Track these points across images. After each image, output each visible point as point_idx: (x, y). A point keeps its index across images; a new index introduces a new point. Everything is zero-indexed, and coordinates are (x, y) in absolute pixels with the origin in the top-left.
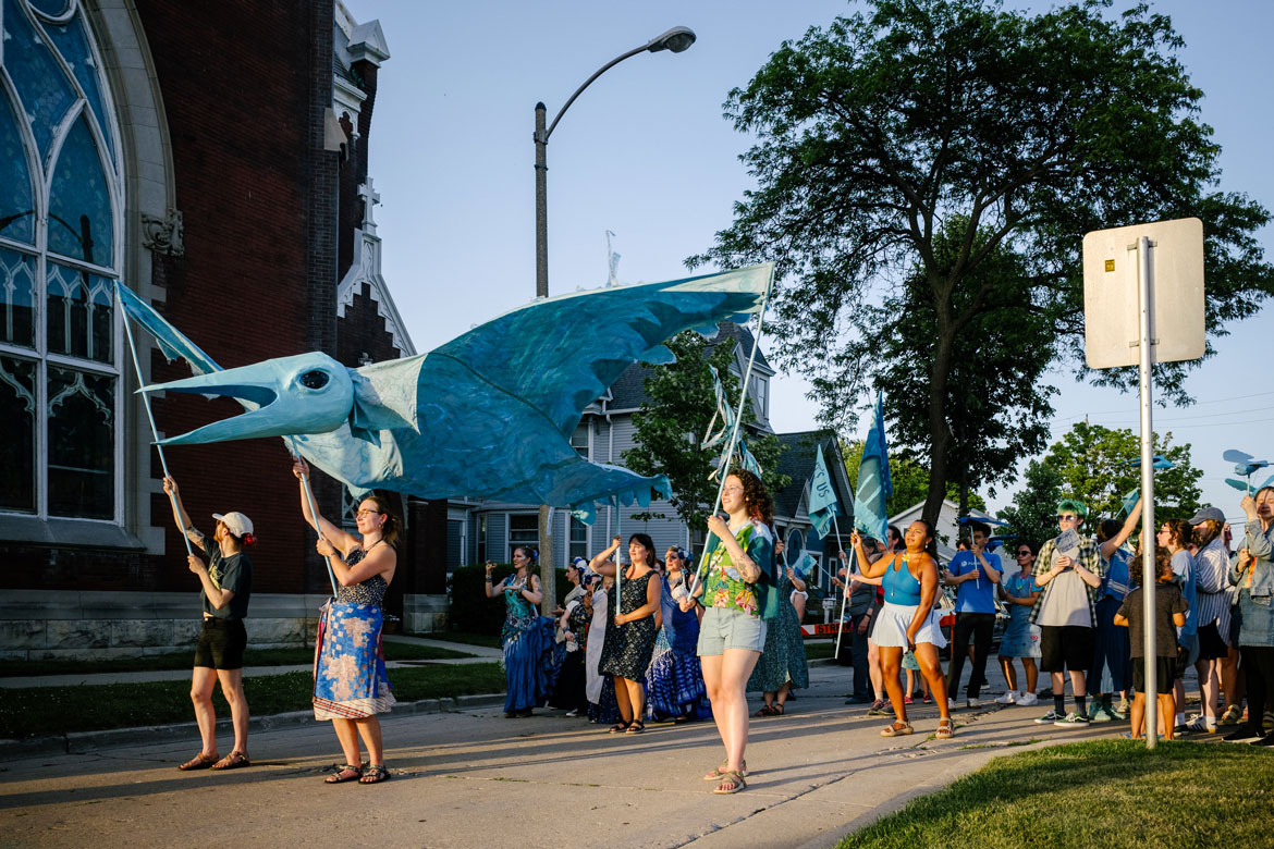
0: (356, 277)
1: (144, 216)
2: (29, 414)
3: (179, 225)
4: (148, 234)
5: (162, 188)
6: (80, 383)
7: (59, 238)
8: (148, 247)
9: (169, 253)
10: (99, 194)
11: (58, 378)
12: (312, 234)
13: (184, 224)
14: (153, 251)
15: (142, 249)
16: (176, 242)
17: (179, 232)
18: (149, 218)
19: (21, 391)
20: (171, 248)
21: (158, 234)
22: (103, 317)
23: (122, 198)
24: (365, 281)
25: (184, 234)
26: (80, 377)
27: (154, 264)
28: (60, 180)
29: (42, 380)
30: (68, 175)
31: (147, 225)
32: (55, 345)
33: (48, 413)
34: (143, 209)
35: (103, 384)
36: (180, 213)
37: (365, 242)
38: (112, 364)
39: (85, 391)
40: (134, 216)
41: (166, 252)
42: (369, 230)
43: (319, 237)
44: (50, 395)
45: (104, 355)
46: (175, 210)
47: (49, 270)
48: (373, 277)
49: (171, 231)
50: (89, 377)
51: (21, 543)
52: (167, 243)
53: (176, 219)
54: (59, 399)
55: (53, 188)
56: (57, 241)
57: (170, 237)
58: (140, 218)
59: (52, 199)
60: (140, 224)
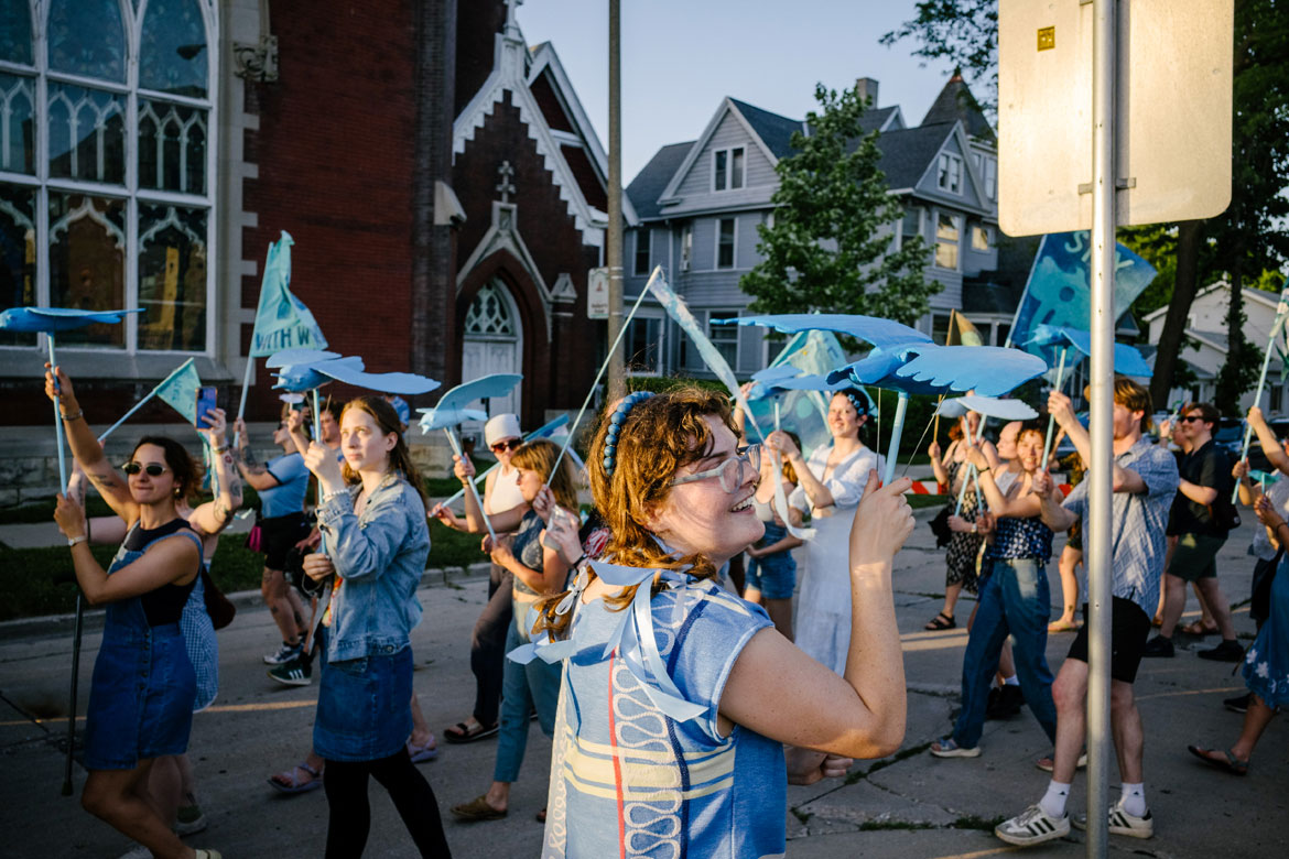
0: (496, 85)
1: (235, 44)
2: (119, 251)
3: (274, 50)
4: (240, 62)
5: (256, 15)
6: (172, 218)
7: (152, 75)
8: (240, 76)
9: (263, 79)
10: (193, 26)
11: (149, 213)
12: (422, 46)
13: (279, 48)
14: (245, 79)
15: (233, 79)
16: (270, 68)
17: (273, 57)
18: (241, 46)
19: (111, 229)
20: (264, 75)
21: (249, 61)
22: (197, 149)
23: (216, 29)
24: (508, 87)
25: (280, 59)
26: (172, 211)
27: (247, 93)
28: (153, 17)
29: (132, 216)
30: (161, 10)
31: (238, 54)
32: (147, 180)
33: (138, 247)
34: (235, 37)
35: (196, 217)
36: (274, 38)
37: (507, 46)
38: (206, 195)
39: (178, 225)
40: (229, 47)
41: (259, 79)
42: (512, 34)
43: (429, 48)
44: (141, 231)
45: (197, 187)
46: (268, 35)
47: (141, 108)
48: (515, 83)
49: (264, 57)
50: (181, 210)
51: (104, 380)
52: (259, 70)
53: (269, 44)
54: (151, 233)
55: (146, 25)
56: (150, 78)
57: (263, 63)
58: (232, 48)
59: (143, 36)
60: (232, 53)
